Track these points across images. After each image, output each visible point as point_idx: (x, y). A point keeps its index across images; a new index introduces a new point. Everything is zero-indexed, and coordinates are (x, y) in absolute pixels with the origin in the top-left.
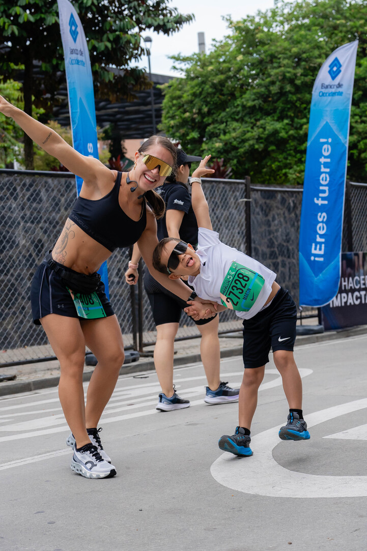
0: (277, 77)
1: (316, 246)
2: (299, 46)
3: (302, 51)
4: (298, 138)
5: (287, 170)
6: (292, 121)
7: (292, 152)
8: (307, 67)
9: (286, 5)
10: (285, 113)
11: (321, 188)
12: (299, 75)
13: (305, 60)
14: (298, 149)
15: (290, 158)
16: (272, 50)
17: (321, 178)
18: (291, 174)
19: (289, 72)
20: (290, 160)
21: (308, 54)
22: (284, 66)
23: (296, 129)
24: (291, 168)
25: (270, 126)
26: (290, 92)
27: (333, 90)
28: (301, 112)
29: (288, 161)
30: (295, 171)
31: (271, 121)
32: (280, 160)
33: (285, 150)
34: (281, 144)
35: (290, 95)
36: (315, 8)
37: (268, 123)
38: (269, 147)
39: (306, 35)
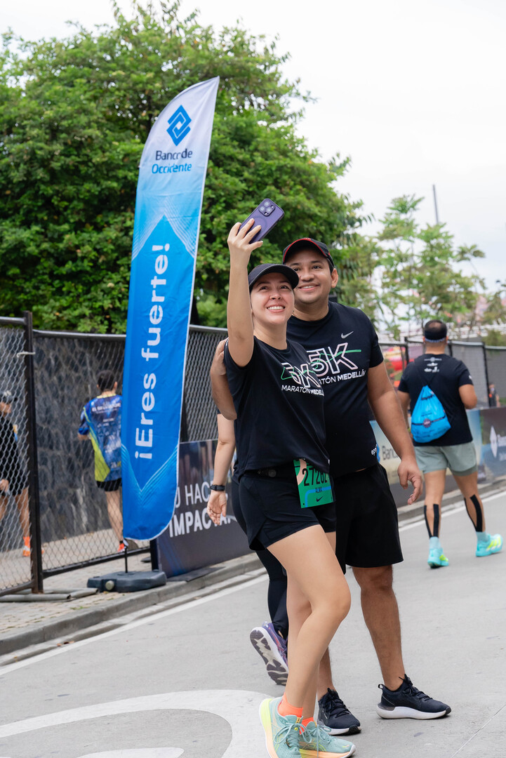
0: (22, 157)
1: (140, 432)
2: (55, 108)
3: (60, 117)
4: (55, 255)
5: (40, 307)
6: (45, 227)
7: (46, 277)
8: (69, 142)
9: (27, 46)
10: (34, 214)
11: (151, 330)
12: (57, 153)
13: (68, 131)
14: (55, 273)
15: (43, 287)
16: (11, 113)
17: (151, 314)
18: (46, 313)
19: (41, 149)
20: (43, 290)
21: (70, 121)
22: (33, 138)
23: (52, 240)
24: (45, 304)
25: (9, 236)
26: (41, 180)
27: (176, 162)
28: (59, 213)
29: (41, 292)
30: (53, 308)
31: (11, 227)
32: (28, 290)
33: (36, 274)
34: (28, 264)
35: (42, 187)
36: (76, 50)
37: (7, 230)
38: (8, 270)
39: (64, 93)
